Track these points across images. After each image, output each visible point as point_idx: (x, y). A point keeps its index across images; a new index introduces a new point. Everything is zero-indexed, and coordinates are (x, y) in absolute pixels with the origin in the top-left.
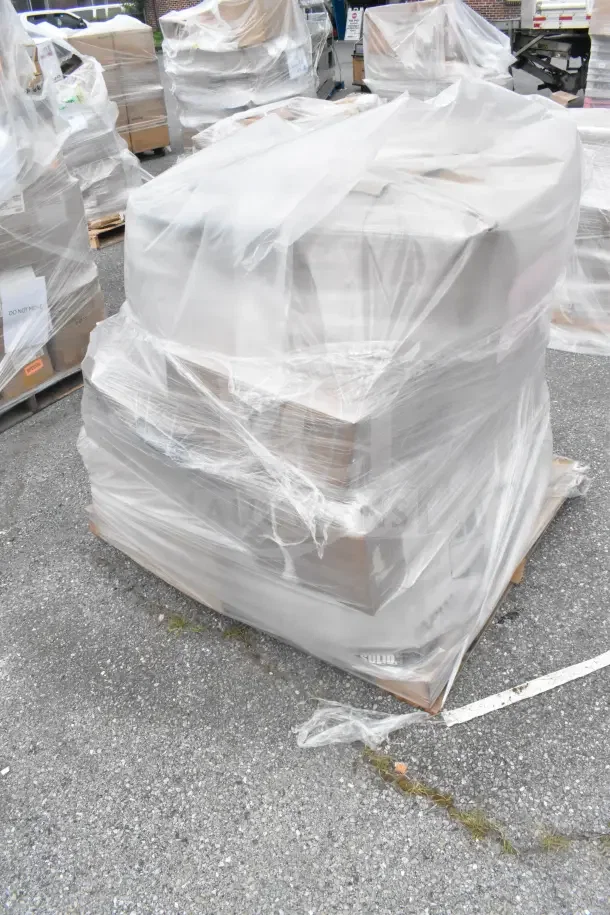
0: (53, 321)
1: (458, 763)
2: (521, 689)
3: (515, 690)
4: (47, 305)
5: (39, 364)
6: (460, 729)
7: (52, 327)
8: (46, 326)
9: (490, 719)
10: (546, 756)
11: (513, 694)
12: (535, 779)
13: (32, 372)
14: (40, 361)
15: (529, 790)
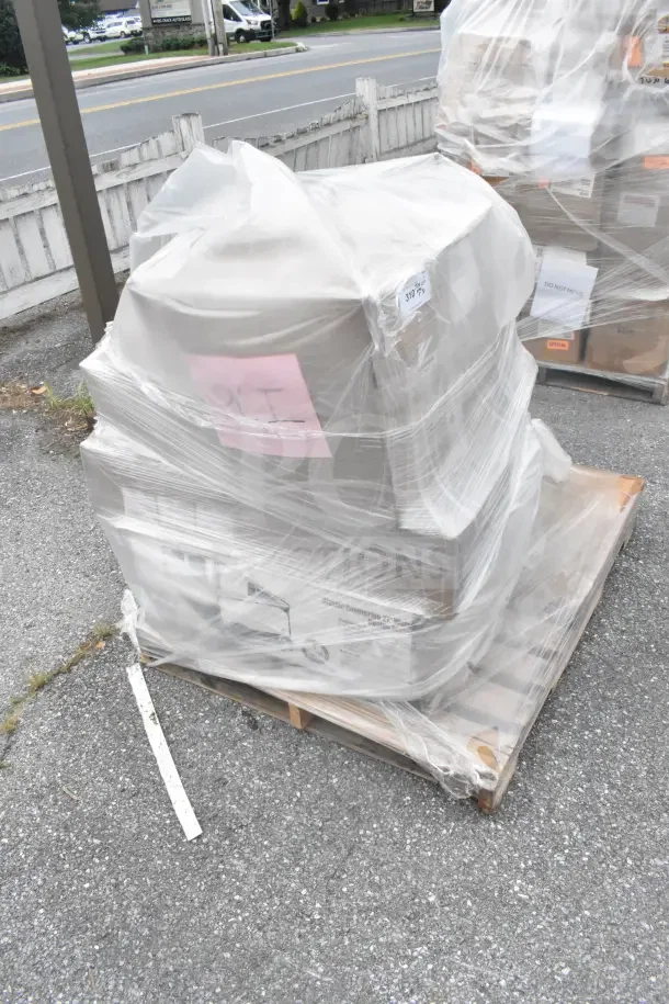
0: (593, 314)
1: (95, 676)
2: (154, 719)
3: (153, 714)
4: (589, 296)
5: (563, 345)
6: (124, 678)
7: (588, 319)
8: (584, 313)
9: (129, 697)
10: (84, 732)
11: (150, 713)
12: (65, 722)
13: (554, 347)
14: (567, 343)
15: (58, 718)
